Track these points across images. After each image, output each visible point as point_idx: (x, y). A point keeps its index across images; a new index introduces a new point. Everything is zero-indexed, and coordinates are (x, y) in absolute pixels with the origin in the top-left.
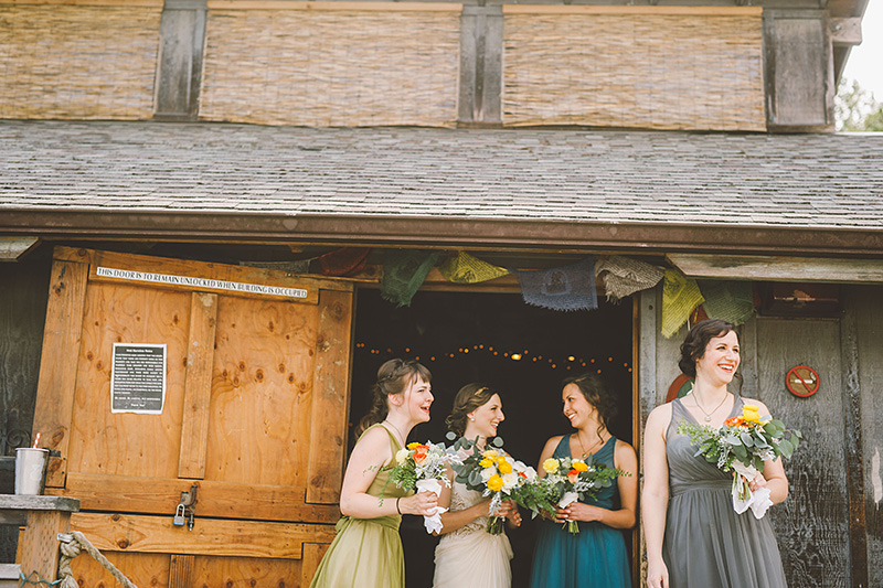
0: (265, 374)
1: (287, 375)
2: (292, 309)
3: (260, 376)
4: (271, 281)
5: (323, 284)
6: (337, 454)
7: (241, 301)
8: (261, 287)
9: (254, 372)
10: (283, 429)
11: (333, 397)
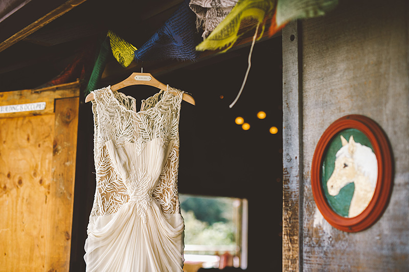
0: (24, 181)
1: (38, 179)
2: (42, 120)
3: (20, 182)
4: (22, 100)
5: (57, 94)
6: (66, 248)
7: (9, 121)
8: (15, 106)
9: (17, 180)
10: (35, 227)
11: (62, 196)
